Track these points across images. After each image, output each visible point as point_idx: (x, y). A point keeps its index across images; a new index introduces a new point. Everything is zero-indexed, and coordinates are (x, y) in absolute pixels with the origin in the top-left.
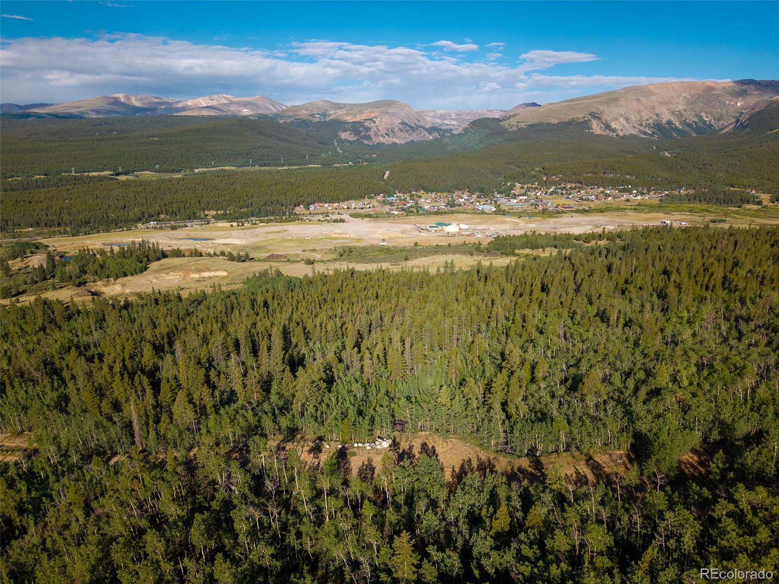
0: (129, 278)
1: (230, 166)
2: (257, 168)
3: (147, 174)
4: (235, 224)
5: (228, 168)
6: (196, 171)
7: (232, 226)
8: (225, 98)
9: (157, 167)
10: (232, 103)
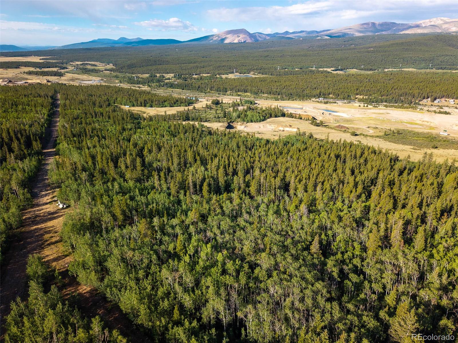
0: (253, 124)
1: (413, 68)
2: (434, 70)
3: (354, 71)
4: (362, 105)
5: (410, 69)
6: (386, 70)
7: (360, 106)
8: (441, 20)
9: (362, 67)
10: (446, 23)
